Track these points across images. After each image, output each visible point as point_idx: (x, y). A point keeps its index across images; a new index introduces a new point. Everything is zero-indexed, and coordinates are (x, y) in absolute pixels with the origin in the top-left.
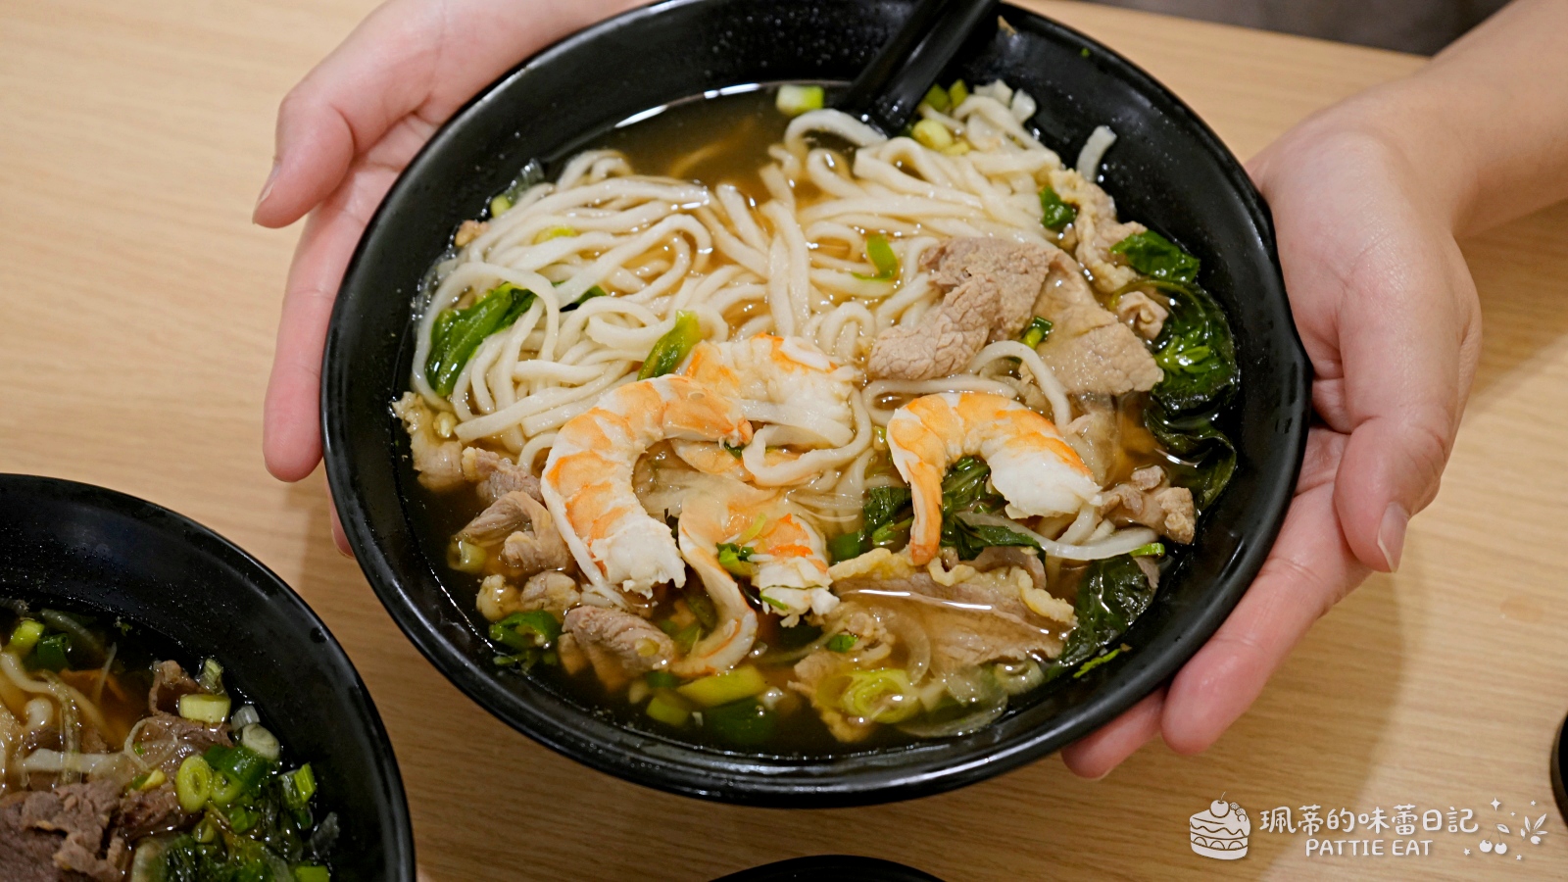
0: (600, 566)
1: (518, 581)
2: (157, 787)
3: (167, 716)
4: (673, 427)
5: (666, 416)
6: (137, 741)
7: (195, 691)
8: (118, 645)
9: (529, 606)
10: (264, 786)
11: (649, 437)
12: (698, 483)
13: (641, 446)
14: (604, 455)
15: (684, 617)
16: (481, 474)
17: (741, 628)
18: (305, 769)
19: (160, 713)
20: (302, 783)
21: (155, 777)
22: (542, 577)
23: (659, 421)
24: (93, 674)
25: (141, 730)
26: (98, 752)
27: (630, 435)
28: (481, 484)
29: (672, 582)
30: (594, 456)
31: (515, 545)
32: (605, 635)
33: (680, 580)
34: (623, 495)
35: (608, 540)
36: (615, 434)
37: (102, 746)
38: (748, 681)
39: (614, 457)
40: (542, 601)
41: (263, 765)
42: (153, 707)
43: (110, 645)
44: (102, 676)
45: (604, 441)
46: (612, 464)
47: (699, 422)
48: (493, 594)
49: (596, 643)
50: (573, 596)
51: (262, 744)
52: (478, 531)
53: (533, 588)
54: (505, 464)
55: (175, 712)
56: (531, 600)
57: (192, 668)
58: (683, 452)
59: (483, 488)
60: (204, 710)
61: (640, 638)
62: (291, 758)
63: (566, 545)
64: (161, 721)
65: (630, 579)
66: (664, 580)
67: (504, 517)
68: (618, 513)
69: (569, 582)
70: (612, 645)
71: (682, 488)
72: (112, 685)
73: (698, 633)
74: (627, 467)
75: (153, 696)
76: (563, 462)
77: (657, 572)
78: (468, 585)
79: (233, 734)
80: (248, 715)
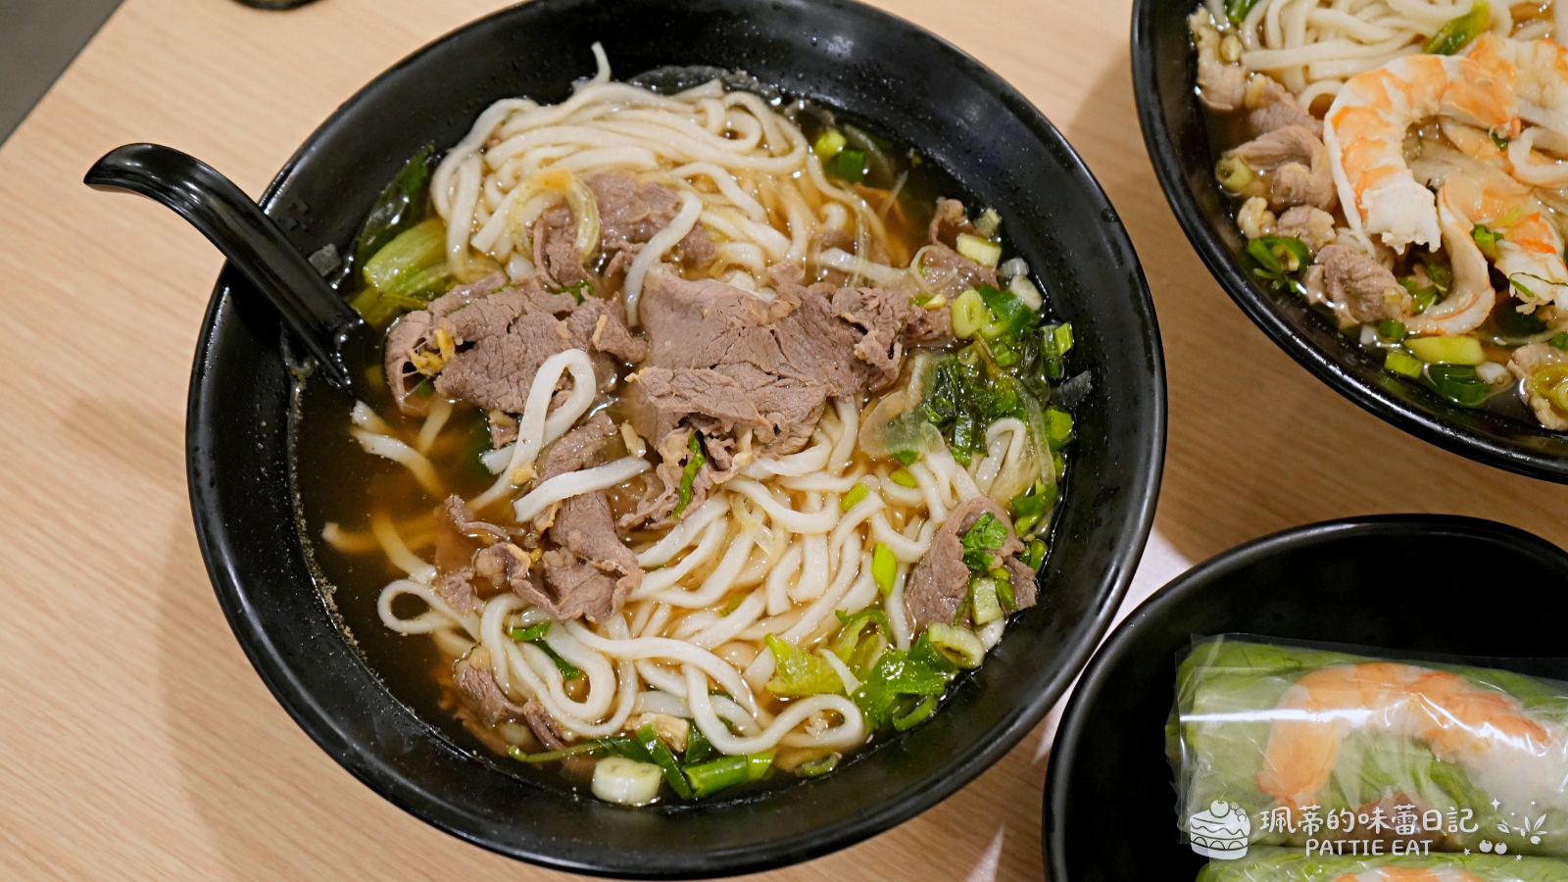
0: (1363, 215)
1: (1277, 211)
2: (937, 309)
3: (946, 248)
4: (1451, 104)
5: (1447, 94)
6: (922, 263)
7: (970, 232)
8: (909, 176)
9: (1286, 233)
10: (1028, 330)
11: (1426, 109)
12: (1460, 163)
13: (1417, 115)
14: (1382, 114)
15: (1422, 280)
16: (1262, 101)
17: (1475, 303)
18: (1067, 328)
19: (939, 243)
20: (1061, 338)
21: (938, 300)
22: (1306, 209)
23: (1439, 96)
24: (882, 194)
25: (924, 255)
26: (883, 263)
27: (1410, 103)
28: (1259, 111)
29: (1427, 245)
30: (1373, 112)
31: (1291, 173)
32: (1354, 276)
33: (1435, 246)
34: (1392, 154)
35: (1376, 193)
36: (1397, 98)
37: (886, 259)
38: (1469, 352)
39: (1392, 118)
40: (1300, 230)
41: (1026, 313)
42: (934, 237)
43: (902, 172)
44: (890, 198)
45: (1386, 102)
46: (1388, 125)
47: (1476, 106)
48: (1253, 217)
49: (1342, 281)
50: (1330, 234)
51: (1027, 295)
52: (1254, 153)
53: (1291, 217)
54: (1287, 98)
55: (953, 246)
56: (1290, 228)
57: (974, 214)
58: (1450, 130)
59: (1260, 117)
60: (979, 251)
61: (1384, 284)
62: (1052, 313)
63: (1334, 187)
64: (939, 250)
65: (1389, 232)
66: (1420, 242)
67: (1280, 146)
68: (1388, 170)
69: (1329, 219)
70: (1359, 285)
71: (1447, 163)
72: (898, 209)
73: (1434, 299)
74: (1400, 131)
75: (934, 226)
76: (1346, 110)
77: (1415, 233)
78: (1231, 204)
79: (1003, 282)
80: (1018, 266)
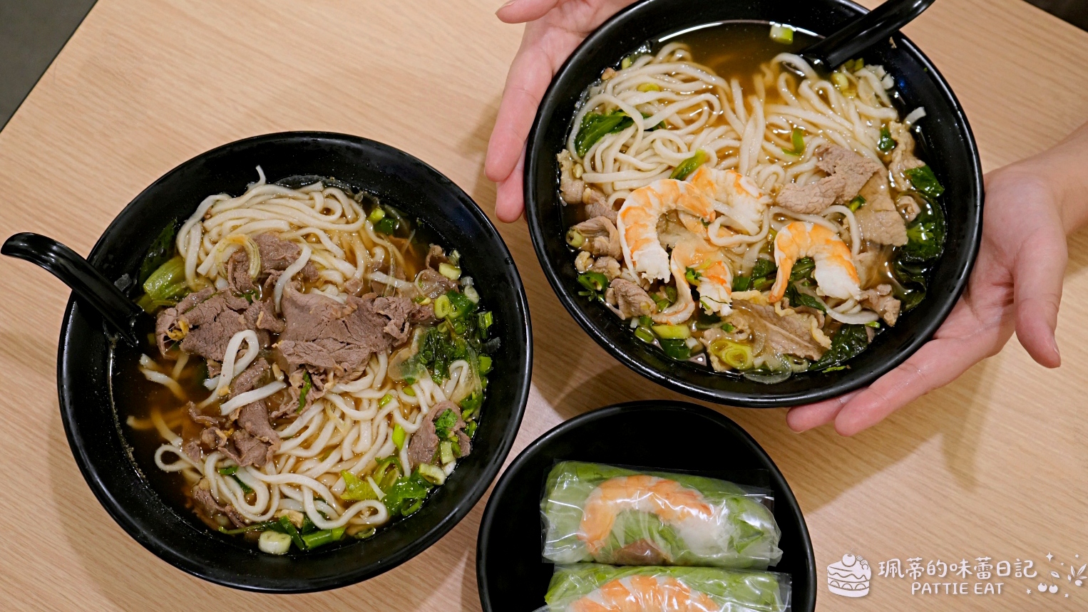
0: (634, 263)
1: (595, 257)
2: (427, 305)
3: (433, 270)
4: (681, 206)
5: (680, 200)
6: (421, 279)
7: (445, 262)
8: (416, 232)
9: (597, 270)
10: (470, 316)
11: (669, 207)
12: (685, 235)
13: (664, 210)
14: (646, 209)
15: (663, 295)
16: (590, 201)
17: (686, 307)
18: (489, 314)
19: (430, 268)
20: (487, 319)
21: (427, 301)
22: (608, 258)
23: (676, 201)
24: (403, 241)
25: (422, 275)
26: (402, 279)
27: (661, 204)
28: (589, 205)
29: (663, 279)
30: (643, 209)
31: (600, 242)
32: (628, 294)
33: (667, 280)
34: (652, 233)
35: (640, 252)
36: (655, 202)
37: (404, 277)
38: (682, 332)
39: (651, 212)
40: (604, 269)
41: (471, 305)
42: (428, 265)
43: (413, 230)
44: (407, 243)
45: (648, 204)
46: (650, 216)
47: (693, 207)
48: (582, 262)
49: (623, 296)
50: (618, 273)
51: (472, 296)
52: (584, 228)
53: (601, 262)
54: (602, 200)
55: (437, 269)
56: (599, 268)
57: (448, 252)
58: (682, 217)
59: (589, 208)
60: (449, 272)
61: (644, 301)
62: (485, 304)
63: (621, 248)
64: (429, 272)
65: (645, 272)
66: (660, 278)
67: (596, 226)
68: (647, 241)
69: (618, 265)
70: (630, 299)
71: (678, 235)
72: (411, 248)
73: (667, 305)
74: (655, 218)
75: (428, 259)
76: (629, 209)
77: (658, 274)
78: (572, 255)
79: (461, 288)
80: (468, 281)
